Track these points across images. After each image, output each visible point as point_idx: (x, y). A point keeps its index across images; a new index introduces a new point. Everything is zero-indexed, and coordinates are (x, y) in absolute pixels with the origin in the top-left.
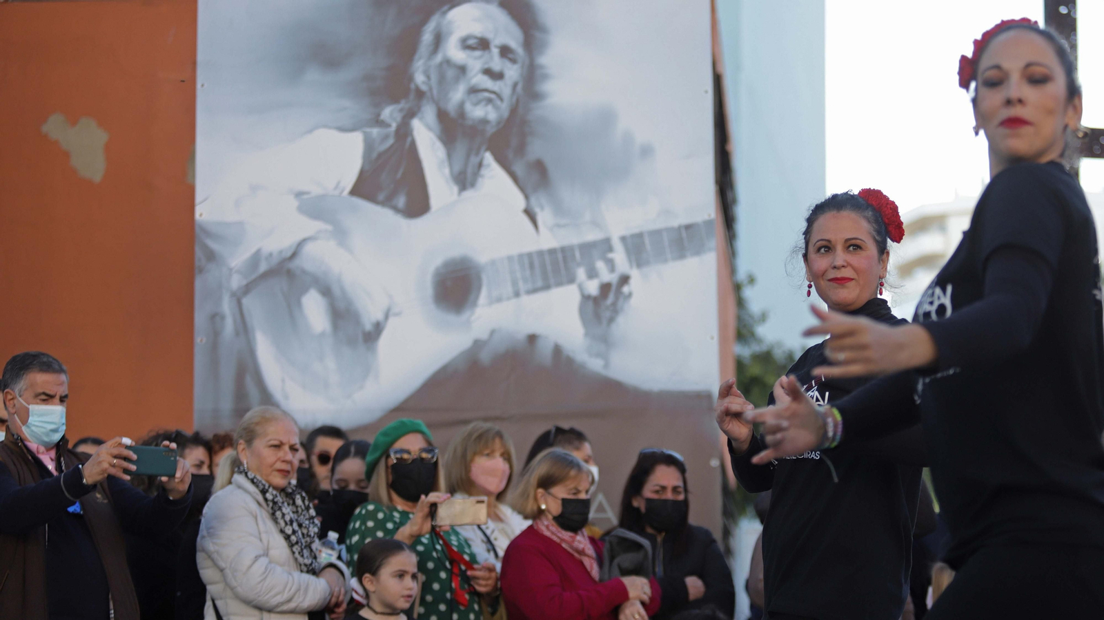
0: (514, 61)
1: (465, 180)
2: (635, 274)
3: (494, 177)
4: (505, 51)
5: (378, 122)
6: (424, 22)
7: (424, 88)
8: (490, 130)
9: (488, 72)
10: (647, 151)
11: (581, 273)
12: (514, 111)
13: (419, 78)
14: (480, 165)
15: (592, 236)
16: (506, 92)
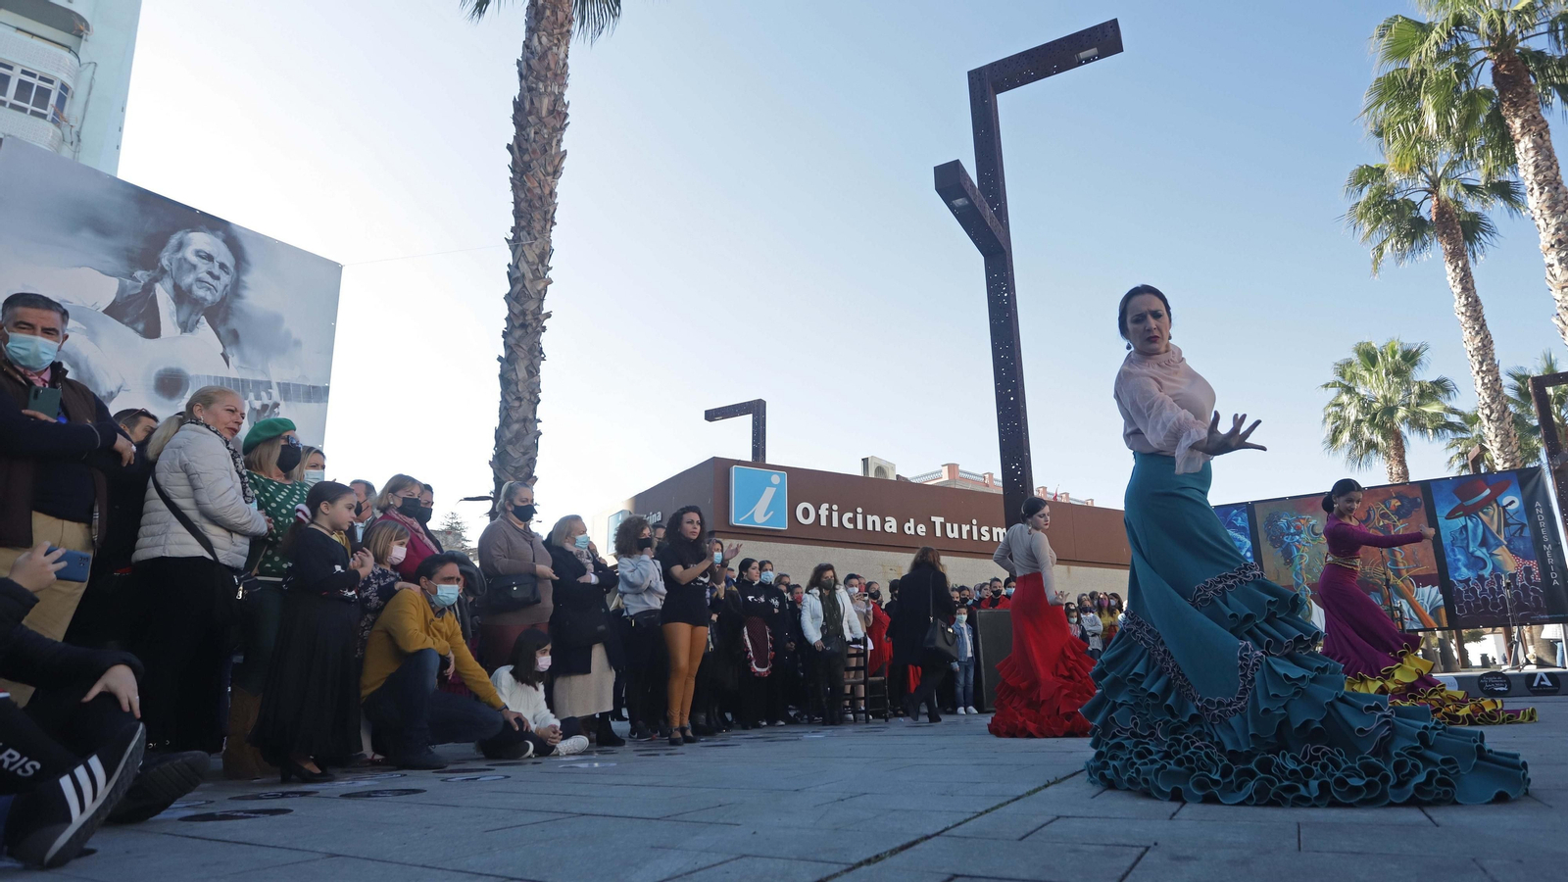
0: (228, 274)
1: (186, 327)
2: (282, 403)
3: (205, 329)
5: (131, 277)
6: (174, 231)
7: (167, 268)
8: (206, 305)
9: (210, 273)
10: (297, 343)
11: (251, 396)
12: (223, 299)
13: (165, 262)
14: (198, 321)
15: (260, 378)
16: (220, 288)
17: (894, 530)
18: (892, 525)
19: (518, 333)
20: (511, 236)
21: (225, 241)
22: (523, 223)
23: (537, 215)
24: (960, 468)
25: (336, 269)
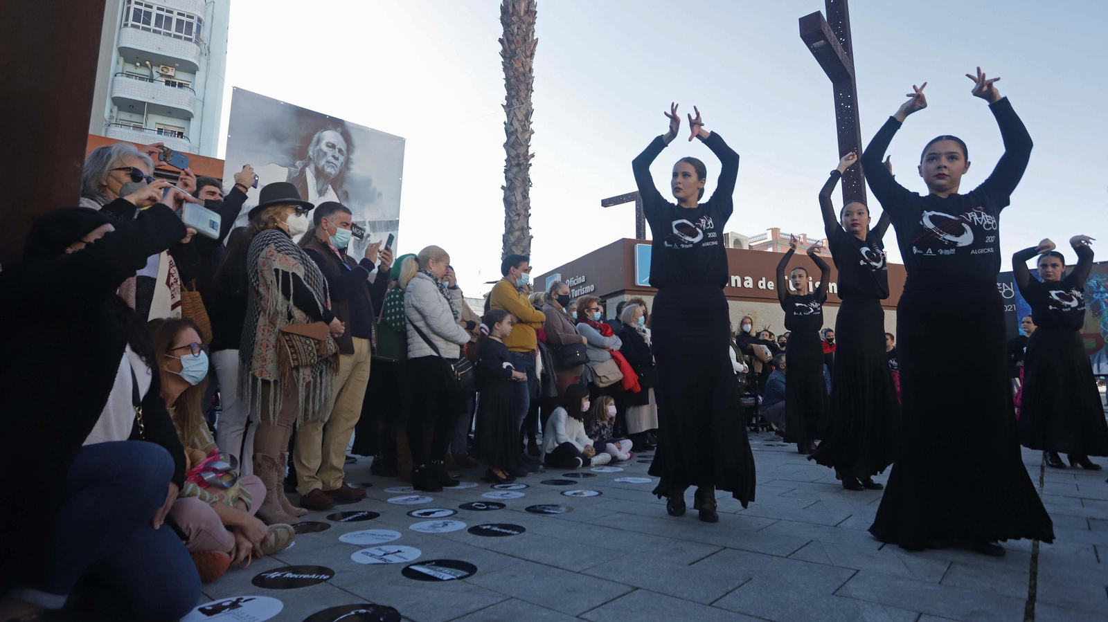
0: (343, 155)
1: (321, 193)
2: (372, 234)
3: (331, 194)
4: (340, 151)
5: (294, 166)
6: (315, 133)
7: (312, 157)
8: (332, 177)
9: (334, 157)
10: (380, 195)
12: (340, 172)
13: (311, 153)
14: (327, 189)
16: (339, 165)
17: (751, 286)
18: (749, 283)
19: (515, 170)
20: (505, 103)
21: (342, 134)
22: (513, 93)
23: (522, 87)
24: (781, 231)
25: (401, 141)
